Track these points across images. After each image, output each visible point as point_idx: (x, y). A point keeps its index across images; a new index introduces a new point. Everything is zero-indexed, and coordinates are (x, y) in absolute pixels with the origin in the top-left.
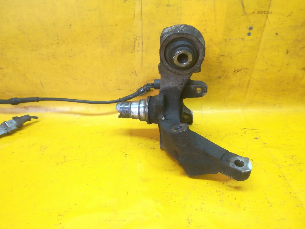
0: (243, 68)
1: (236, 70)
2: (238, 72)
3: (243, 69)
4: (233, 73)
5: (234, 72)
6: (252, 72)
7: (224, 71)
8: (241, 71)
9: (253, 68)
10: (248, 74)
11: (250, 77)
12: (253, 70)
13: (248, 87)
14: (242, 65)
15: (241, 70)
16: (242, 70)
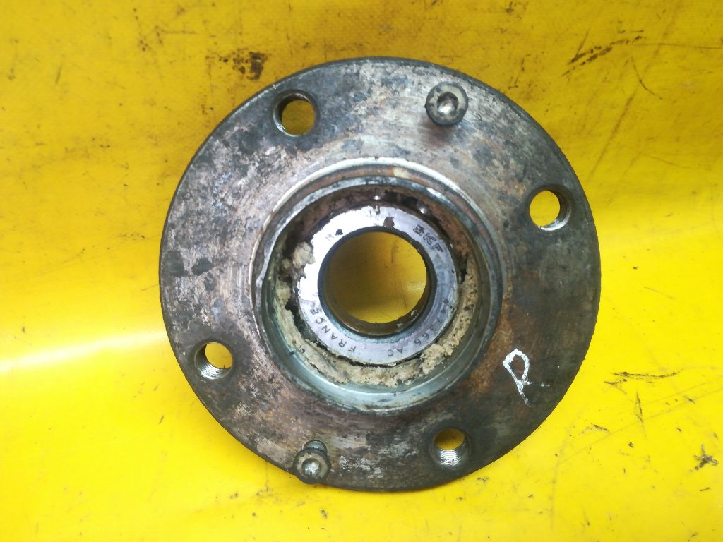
0: (620, 37)
1: (586, 48)
2: (594, 57)
3: (621, 42)
4: (566, 69)
5: (573, 61)
6: (657, 52)
7: (523, 62)
8: (608, 55)
9: (666, 34)
10: (635, 68)
11: (641, 81)
12: (661, 44)
13: (616, 129)
14: (620, 22)
15: (608, 50)
16: (616, 49)
